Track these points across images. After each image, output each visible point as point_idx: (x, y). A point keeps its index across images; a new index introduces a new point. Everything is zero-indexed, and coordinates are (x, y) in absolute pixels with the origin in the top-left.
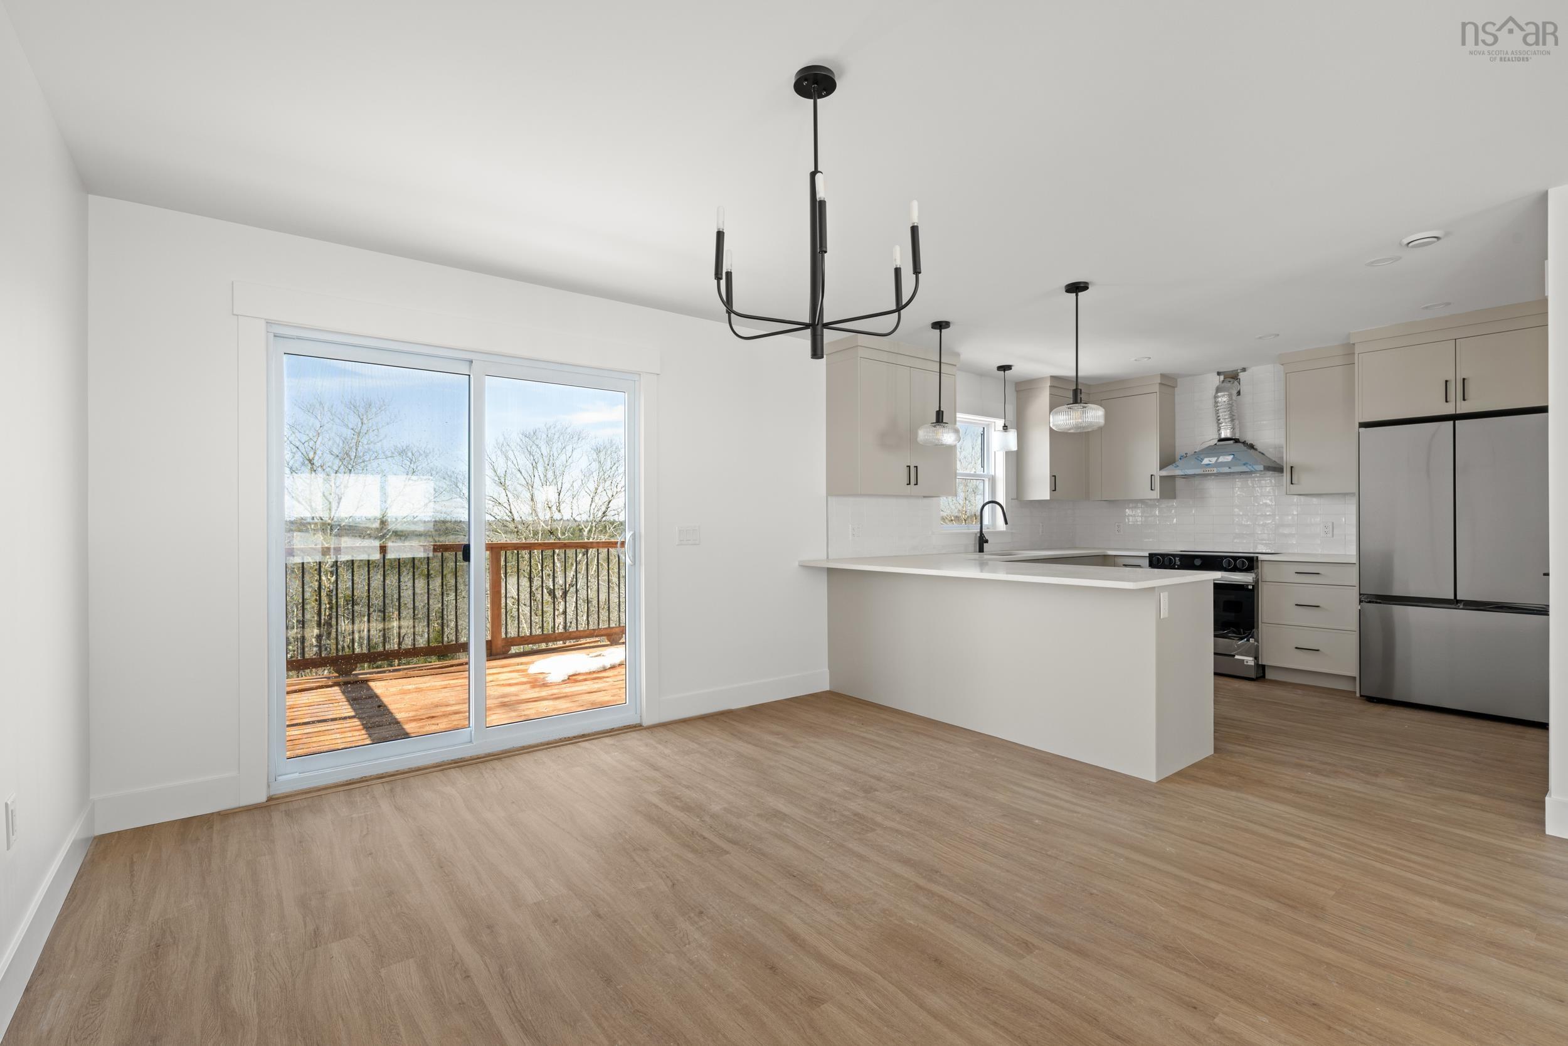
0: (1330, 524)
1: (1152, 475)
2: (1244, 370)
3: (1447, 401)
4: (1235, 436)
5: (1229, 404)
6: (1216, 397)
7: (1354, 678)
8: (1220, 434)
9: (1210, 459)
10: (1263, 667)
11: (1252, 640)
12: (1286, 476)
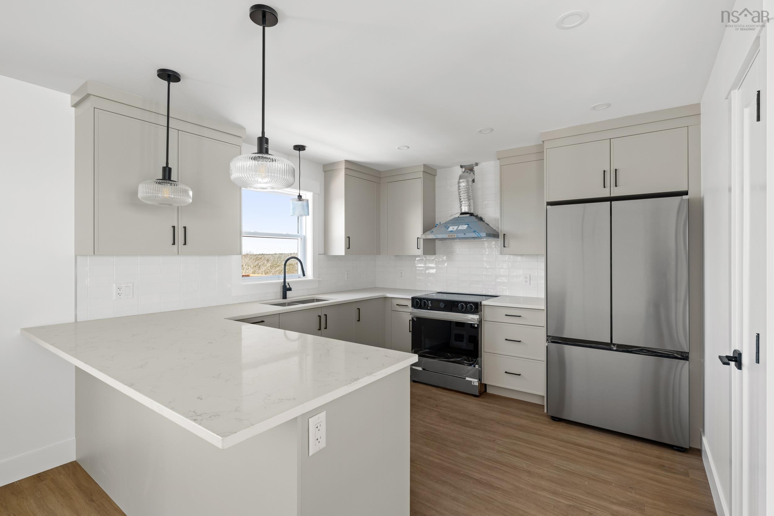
0: (529, 276)
1: (418, 238)
2: (477, 164)
3: (604, 187)
4: (471, 211)
5: (467, 188)
6: (459, 183)
7: (543, 397)
8: (461, 209)
9: (453, 227)
10: (485, 385)
11: (477, 366)
12: (501, 240)
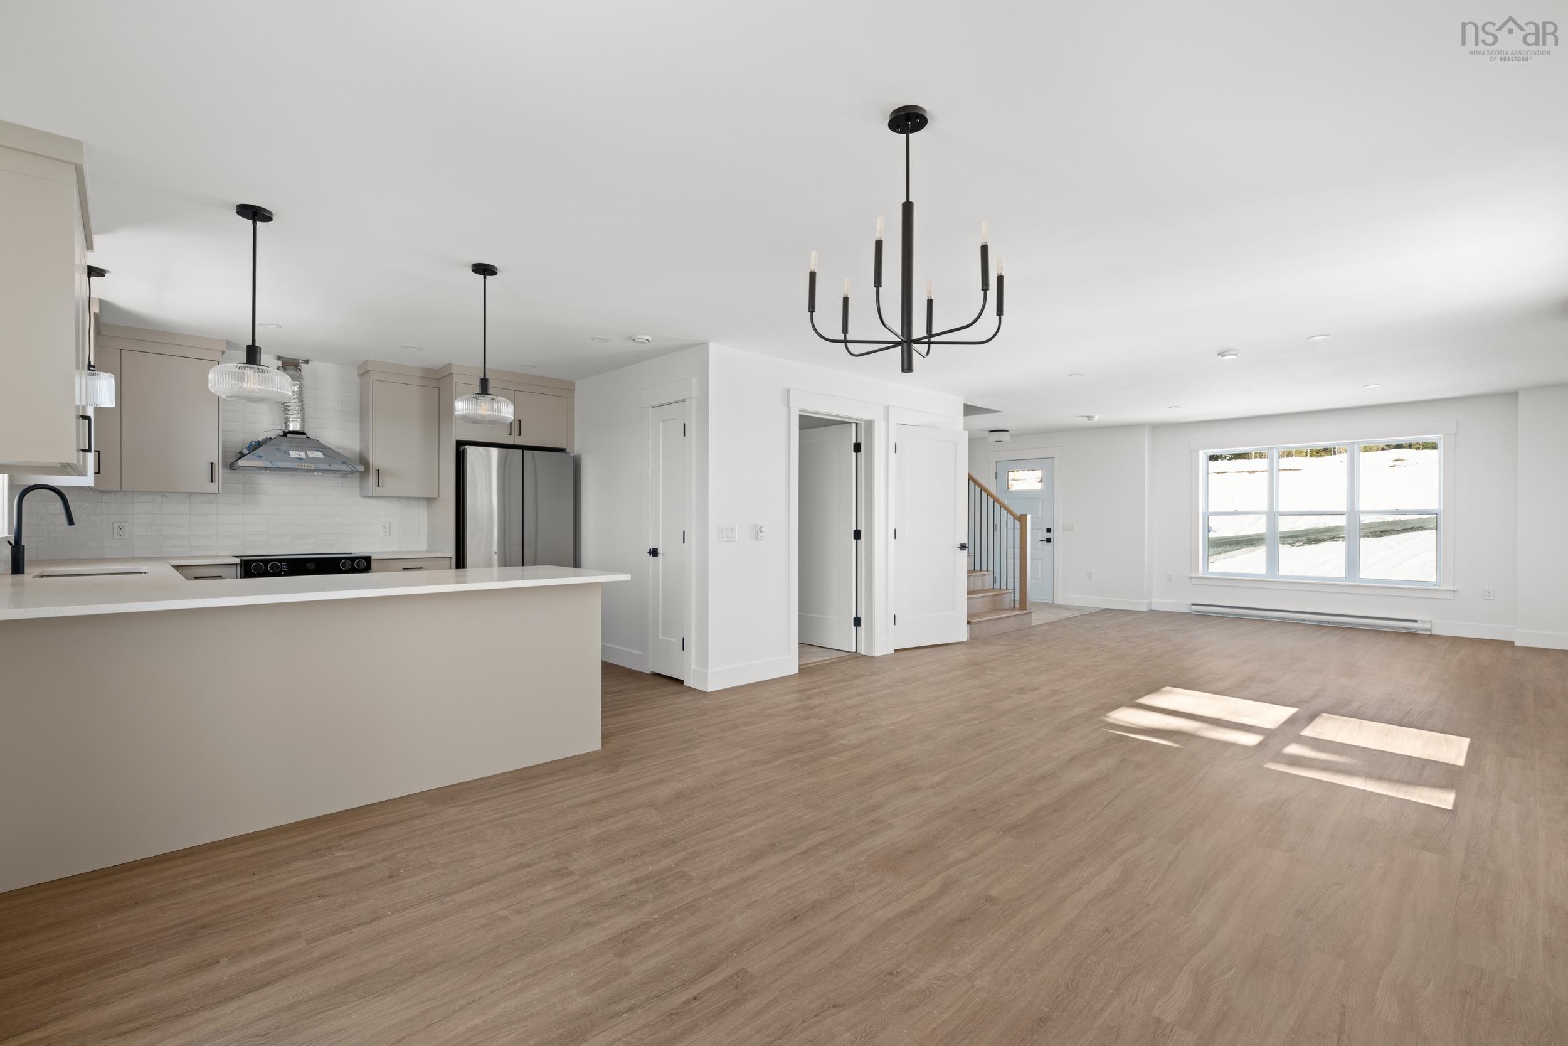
1: (211, 464)
2: (307, 362)
3: (510, 434)
8: (287, 426)
12: (372, 479)
